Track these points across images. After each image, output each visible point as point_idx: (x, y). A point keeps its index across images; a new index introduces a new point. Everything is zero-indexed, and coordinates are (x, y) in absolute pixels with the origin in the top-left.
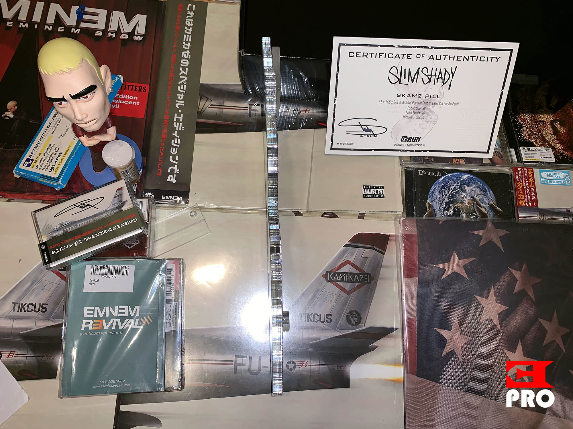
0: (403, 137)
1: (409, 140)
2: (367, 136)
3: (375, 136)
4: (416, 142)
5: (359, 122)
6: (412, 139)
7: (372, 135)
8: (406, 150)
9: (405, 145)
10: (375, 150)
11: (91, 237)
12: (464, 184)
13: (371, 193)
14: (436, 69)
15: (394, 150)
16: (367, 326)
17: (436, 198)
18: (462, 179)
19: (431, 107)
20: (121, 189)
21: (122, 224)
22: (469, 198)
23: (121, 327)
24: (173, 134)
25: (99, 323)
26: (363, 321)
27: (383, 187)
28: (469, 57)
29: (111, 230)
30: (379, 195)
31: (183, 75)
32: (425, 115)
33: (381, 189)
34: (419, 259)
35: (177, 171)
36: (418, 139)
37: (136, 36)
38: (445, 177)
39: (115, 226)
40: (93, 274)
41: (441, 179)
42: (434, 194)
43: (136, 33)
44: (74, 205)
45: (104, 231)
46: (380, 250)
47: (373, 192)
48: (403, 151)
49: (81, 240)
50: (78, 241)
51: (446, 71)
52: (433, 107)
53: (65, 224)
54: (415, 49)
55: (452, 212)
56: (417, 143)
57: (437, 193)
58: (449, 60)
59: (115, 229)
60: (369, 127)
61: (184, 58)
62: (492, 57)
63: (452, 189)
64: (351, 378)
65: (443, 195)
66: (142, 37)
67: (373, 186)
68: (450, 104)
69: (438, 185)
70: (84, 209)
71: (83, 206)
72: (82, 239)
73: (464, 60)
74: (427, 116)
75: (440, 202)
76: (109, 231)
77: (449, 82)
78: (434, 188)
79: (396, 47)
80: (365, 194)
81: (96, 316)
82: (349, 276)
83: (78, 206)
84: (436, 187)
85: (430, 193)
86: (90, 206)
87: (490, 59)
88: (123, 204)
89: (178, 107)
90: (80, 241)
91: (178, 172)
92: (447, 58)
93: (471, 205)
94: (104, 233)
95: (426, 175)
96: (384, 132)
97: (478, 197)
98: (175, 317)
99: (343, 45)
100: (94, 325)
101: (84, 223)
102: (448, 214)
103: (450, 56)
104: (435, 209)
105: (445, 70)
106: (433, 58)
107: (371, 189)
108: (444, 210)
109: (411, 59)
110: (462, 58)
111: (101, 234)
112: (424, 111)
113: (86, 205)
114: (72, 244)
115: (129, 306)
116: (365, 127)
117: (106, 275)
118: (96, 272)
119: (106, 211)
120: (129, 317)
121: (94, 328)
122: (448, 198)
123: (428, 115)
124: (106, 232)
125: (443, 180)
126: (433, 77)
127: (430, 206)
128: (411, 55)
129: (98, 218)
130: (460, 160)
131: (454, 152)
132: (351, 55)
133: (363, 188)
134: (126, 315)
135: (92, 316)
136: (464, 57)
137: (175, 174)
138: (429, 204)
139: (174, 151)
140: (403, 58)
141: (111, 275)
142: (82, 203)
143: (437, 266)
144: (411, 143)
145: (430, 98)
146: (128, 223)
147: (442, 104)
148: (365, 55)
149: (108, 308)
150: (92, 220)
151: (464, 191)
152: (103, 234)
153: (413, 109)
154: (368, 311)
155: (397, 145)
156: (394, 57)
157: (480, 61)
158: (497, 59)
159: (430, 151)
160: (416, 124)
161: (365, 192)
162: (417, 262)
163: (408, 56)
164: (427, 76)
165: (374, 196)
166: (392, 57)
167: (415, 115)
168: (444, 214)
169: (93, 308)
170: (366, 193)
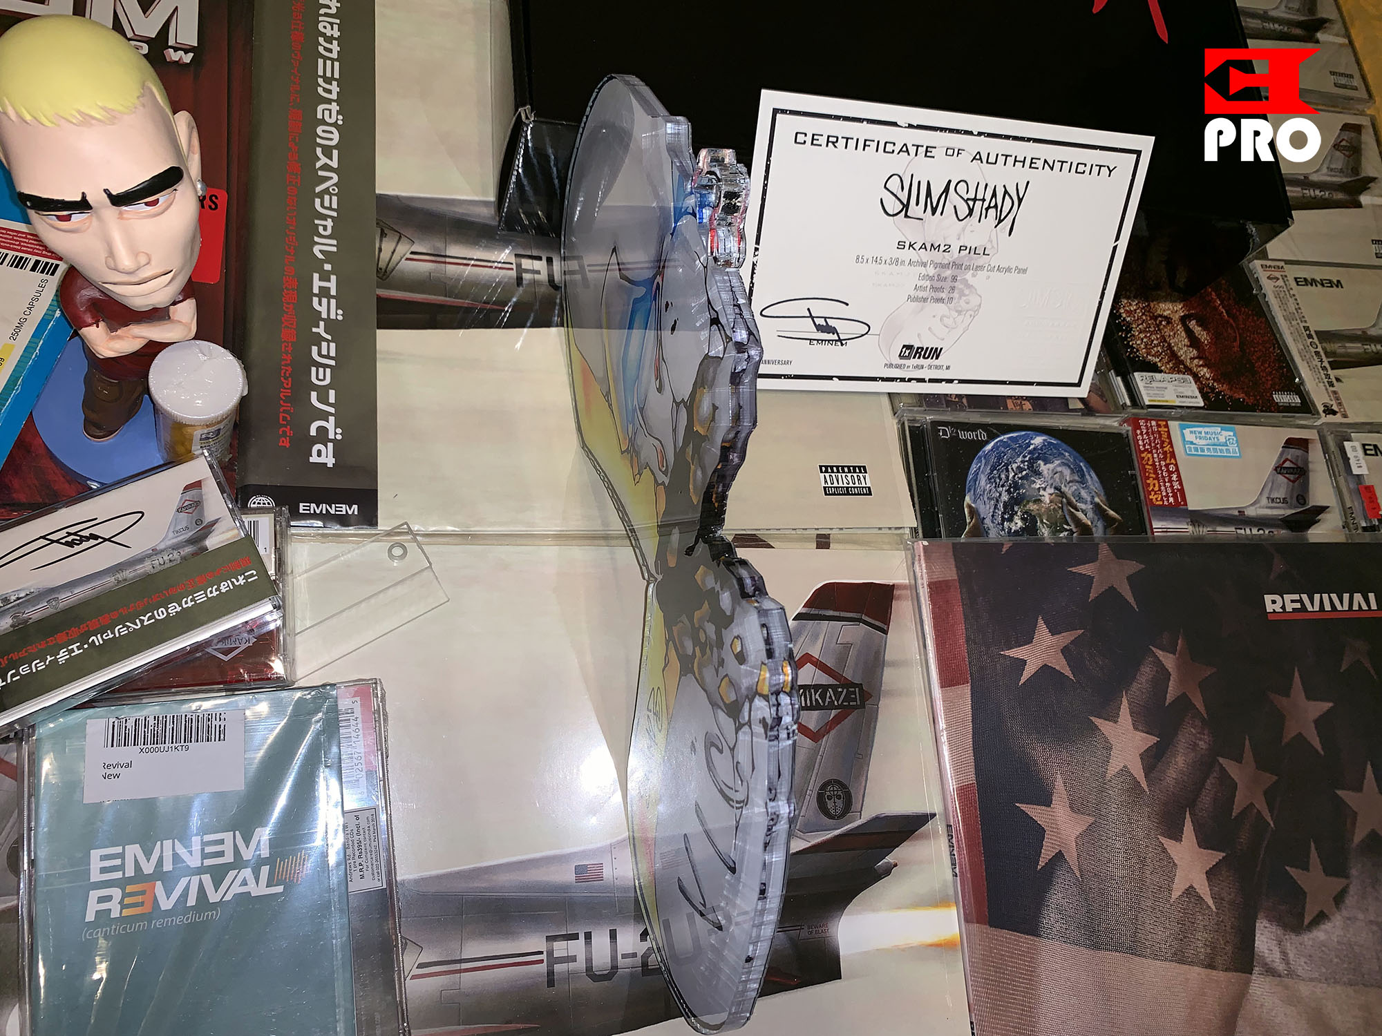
0: (904, 346)
1: (918, 355)
2: (824, 342)
3: (842, 345)
4: (932, 358)
5: (809, 309)
6: (923, 353)
7: (836, 341)
8: (909, 379)
9: (908, 367)
10: (841, 378)
11: (113, 632)
12: (1038, 458)
13: (841, 485)
14: (987, 185)
15: (883, 379)
16: (866, 816)
17: (984, 492)
18: (1032, 447)
19: (969, 275)
20: (198, 485)
21: (210, 589)
22: (1052, 491)
23: (214, 897)
24: (314, 330)
25: (143, 893)
26: (856, 806)
27: (864, 467)
28: (1054, 161)
29: (179, 609)
30: (860, 487)
31: (326, 167)
32: (956, 295)
33: (860, 472)
34: (968, 640)
35: (336, 433)
36: (936, 353)
37: (171, 51)
38: (997, 442)
39: (191, 597)
40: (112, 746)
41: (989, 447)
42: (977, 483)
43: (171, 42)
44: (43, 537)
45: (155, 612)
46: (877, 623)
47: (844, 480)
48: (902, 380)
49: (79, 644)
50: (70, 648)
51: (1006, 192)
52: (974, 276)
53: (18, 599)
54: (943, 134)
55: (1020, 524)
56: (935, 362)
57: (983, 480)
58: (1014, 165)
59: (190, 604)
60: (830, 322)
61: (323, 122)
62: (1100, 166)
63: (1013, 470)
64: (843, 952)
65: (996, 484)
66: (191, 55)
67: (843, 467)
68: (1009, 270)
69: (983, 461)
70: (77, 548)
71: (76, 540)
72: (83, 639)
73: (1043, 168)
74: (960, 298)
75: (992, 502)
76: (169, 611)
77: (1011, 217)
78: (975, 469)
79: (902, 127)
80: (826, 485)
81: (130, 872)
82: (813, 693)
83: (57, 541)
84: (980, 467)
85: (968, 482)
86: (100, 540)
87: (1096, 169)
88: (208, 529)
89: (320, 256)
90: (74, 646)
91: (339, 437)
92: (1011, 160)
93: (1056, 507)
94: (156, 620)
95: (955, 438)
96: (863, 335)
97: (1068, 486)
98: (373, 849)
99: (784, 112)
100: (127, 901)
101: (81, 592)
102: (1011, 529)
103: (1016, 157)
104: (984, 518)
105: (1004, 190)
106: (981, 159)
107: (839, 475)
108: (1003, 519)
109: (934, 157)
110: (1040, 164)
111: (146, 623)
112: (952, 284)
113: (85, 537)
114: (49, 659)
115: (237, 832)
116: (821, 322)
117: (155, 746)
118: (121, 737)
119: (155, 552)
120: (239, 863)
121: (126, 912)
122: (1008, 491)
123: (962, 294)
124: (161, 614)
125: (992, 450)
126: (978, 204)
127: (973, 512)
128: (935, 148)
129: (128, 574)
130: (1021, 403)
131: (1012, 383)
132: (801, 138)
133: (821, 472)
134: (229, 858)
135: (119, 875)
136: (1045, 161)
137: (331, 441)
138: (970, 507)
139: (321, 377)
140: (916, 155)
141: (172, 743)
142: (72, 530)
143: (1007, 653)
144: (922, 361)
145: (969, 253)
146: (228, 586)
147: (992, 270)
148: (833, 143)
149: (168, 844)
150: (110, 580)
151: (1038, 474)
152: (153, 620)
153: (931, 278)
154: (864, 778)
155: (891, 366)
156: (896, 152)
157: (1076, 172)
158: (1110, 171)
159: (961, 381)
160: (934, 316)
161: (826, 482)
162: (964, 648)
163: (927, 151)
164: (966, 201)
165: (847, 492)
166: (893, 151)
167: (933, 294)
168: (1003, 529)
169: (119, 850)
170: (830, 485)
